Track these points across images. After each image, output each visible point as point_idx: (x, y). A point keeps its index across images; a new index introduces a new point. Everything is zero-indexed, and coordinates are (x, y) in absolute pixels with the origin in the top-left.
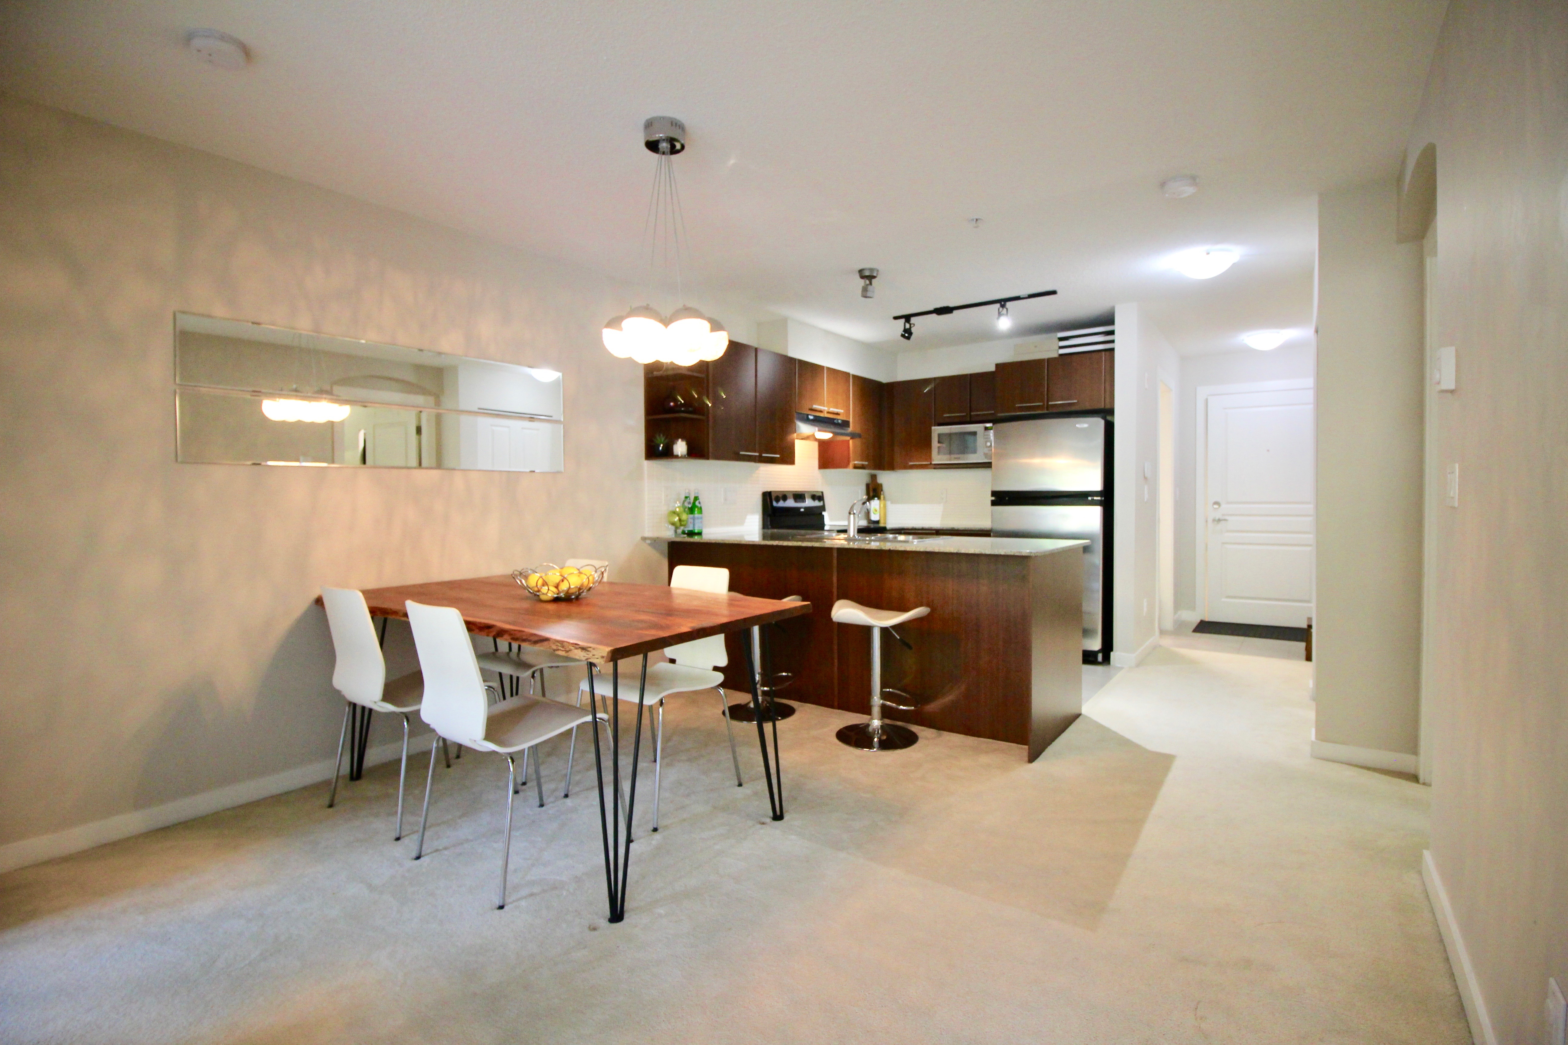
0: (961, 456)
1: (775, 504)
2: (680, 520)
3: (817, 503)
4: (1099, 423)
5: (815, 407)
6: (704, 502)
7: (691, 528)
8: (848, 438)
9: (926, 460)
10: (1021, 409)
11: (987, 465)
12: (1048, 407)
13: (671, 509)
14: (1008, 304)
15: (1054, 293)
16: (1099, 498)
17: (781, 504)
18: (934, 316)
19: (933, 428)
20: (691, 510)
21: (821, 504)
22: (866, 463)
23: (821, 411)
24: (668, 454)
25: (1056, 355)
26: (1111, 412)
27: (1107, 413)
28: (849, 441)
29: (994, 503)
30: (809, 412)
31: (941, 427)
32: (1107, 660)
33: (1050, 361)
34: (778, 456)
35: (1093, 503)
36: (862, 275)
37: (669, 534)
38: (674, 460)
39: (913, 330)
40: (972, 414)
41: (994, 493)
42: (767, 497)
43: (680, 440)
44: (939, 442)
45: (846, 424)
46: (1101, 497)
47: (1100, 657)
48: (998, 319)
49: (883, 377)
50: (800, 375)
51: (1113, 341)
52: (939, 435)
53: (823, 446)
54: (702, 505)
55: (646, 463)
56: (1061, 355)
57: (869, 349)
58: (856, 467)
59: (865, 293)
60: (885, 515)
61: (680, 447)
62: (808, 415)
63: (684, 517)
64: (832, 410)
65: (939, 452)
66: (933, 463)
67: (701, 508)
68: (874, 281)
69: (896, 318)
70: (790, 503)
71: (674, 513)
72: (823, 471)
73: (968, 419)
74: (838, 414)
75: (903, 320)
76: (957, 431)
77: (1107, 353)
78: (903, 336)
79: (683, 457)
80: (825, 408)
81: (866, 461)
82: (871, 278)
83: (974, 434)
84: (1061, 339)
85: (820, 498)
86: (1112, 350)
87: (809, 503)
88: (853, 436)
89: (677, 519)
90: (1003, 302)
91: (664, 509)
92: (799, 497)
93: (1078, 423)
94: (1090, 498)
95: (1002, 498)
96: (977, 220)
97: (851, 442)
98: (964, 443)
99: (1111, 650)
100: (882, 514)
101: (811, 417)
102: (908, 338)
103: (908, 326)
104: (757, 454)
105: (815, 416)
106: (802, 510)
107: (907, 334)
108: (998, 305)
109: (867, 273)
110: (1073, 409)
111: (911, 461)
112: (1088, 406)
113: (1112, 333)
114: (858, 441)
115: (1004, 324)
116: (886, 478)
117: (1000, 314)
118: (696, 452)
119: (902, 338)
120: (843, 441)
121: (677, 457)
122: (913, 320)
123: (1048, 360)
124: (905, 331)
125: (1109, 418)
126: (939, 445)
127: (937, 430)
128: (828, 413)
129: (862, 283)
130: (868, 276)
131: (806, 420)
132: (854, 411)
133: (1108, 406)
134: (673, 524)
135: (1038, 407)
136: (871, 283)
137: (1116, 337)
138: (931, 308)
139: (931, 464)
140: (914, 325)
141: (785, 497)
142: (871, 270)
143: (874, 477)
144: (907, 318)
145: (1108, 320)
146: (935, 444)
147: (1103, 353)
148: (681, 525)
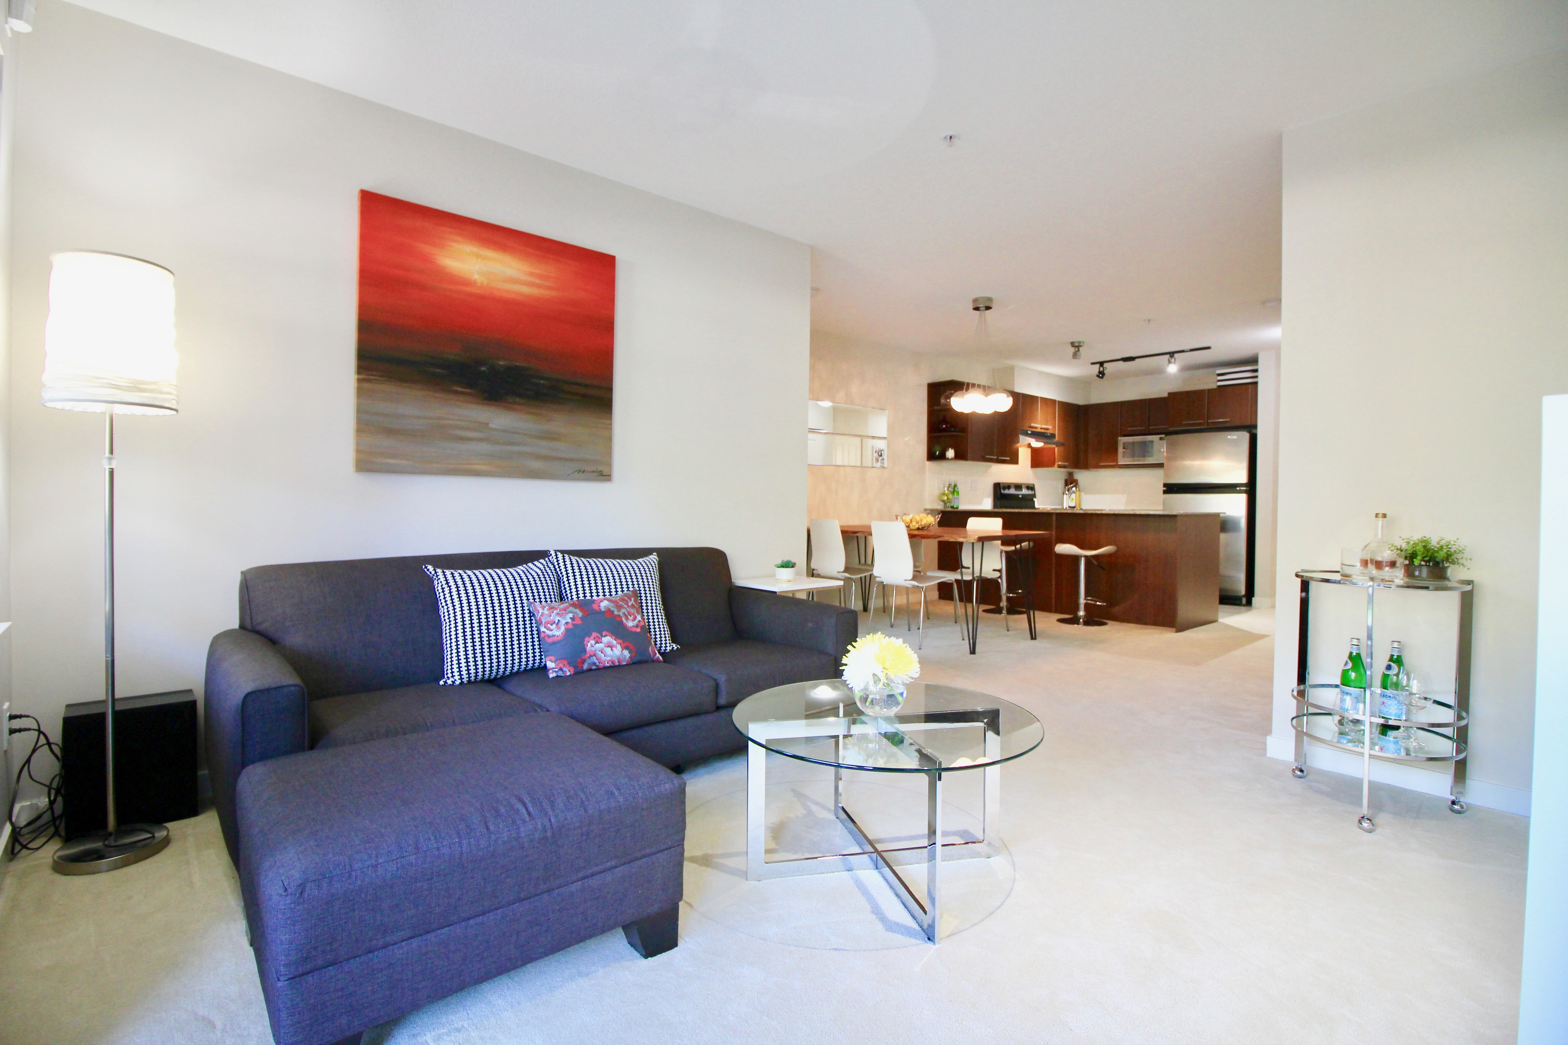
0: (1141, 459)
1: (1002, 491)
2: (948, 498)
3: (1030, 492)
4: (1245, 436)
5: (1033, 425)
6: (960, 487)
7: (952, 505)
8: (1054, 446)
9: (1113, 461)
10: (1188, 425)
11: (1160, 465)
12: (1208, 424)
13: (942, 492)
14: (1176, 355)
15: (1208, 348)
16: (1244, 488)
17: (1007, 492)
18: (1121, 362)
19: (1119, 438)
20: (953, 493)
21: (1033, 492)
22: (1067, 464)
23: (1036, 428)
24: (942, 457)
25: (1214, 386)
26: (1255, 427)
27: (1251, 429)
28: (1055, 448)
29: (1165, 492)
30: (1028, 429)
31: (1125, 438)
32: (1249, 603)
33: (1210, 391)
34: (1008, 458)
35: (1240, 492)
36: (1072, 344)
37: (940, 507)
38: (946, 461)
39: (1105, 372)
40: (1150, 428)
41: (1165, 485)
42: (997, 487)
43: (950, 449)
44: (1124, 448)
45: (1053, 436)
46: (1246, 487)
47: (1244, 600)
48: (1168, 365)
49: (1080, 401)
50: (1023, 403)
51: (1256, 377)
52: (1124, 444)
53: (1035, 452)
54: (959, 490)
55: (928, 463)
56: (1219, 386)
57: (1070, 382)
58: (1059, 466)
59: (1075, 355)
60: (1080, 502)
61: (950, 453)
62: (1027, 431)
63: (951, 496)
64: (1044, 426)
65: (1123, 457)
66: (1119, 463)
67: (958, 492)
68: (1081, 348)
69: (1092, 364)
70: (1012, 491)
71: (944, 494)
72: (1034, 469)
73: (1147, 432)
74: (1048, 429)
75: (1098, 365)
76: (1138, 440)
77: (1253, 386)
78: (1098, 376)
79: (952, 459)
80: (1039, 425)
81: (1067, 462)
82: (1078, 347)
83: (1152, 442)
84: (1219, 375)
85: (1031, 488)
86: (1256, 383)
87: (1025, 491)
88: (1057, 444)
89: (945, 498)
90: (1172, 354)
91: (937, 492)
92: (1018, 487)
93: (1230, 435)
94: (1238, 488)
95: (1171, 489)
96: (1149, 320)
97: (1056, 448)
98: (1144, 449)
99: (1253, 596)
100: (1077, 503)
101: (1029, 432)
102: (1102, 378)
103: (1101, 369)
104: (996, 457)
105: (1032, 431)
106: (1020, 496)
107: (1101, 375)
108: (1168, 356)
109: (1076, 344)
110: (1227, 425)
111: (1101, 462)
112: (1238, 424)
113: (1256, 371)
114: (1062, 449)
115: (1173, 369)
116: (1081, 476)
117: (1170, 362)
118: (959, 456)
119: (1097, 378)
120: (1051, 448)
121: (948, 459)
122: (1105, 365)
123: (1208, 390)
124: (1100, 372)
125: (1254, 431)
126: (1124, 450)
127: (1122, 440)
128: (1041, 428)
129: (1073, 350)
130: (1076, 346)
131: (1026, 434)
132: (1059, 426)
133: (1253, 423)
134: (943, 501)
135: (1200, 424)
136: (1079, 350)
137: (1259, 374)
138: (1120, 357)
139: (1117, 464)
140: (1106, 368)
141: (1008, 486)
142: (1079, 342)
143: (1071, 475)
144: (1101, 364)
145: (1254, 360)
146: (1120, 450)
147: (1250, 386)
148: (948, 502)
